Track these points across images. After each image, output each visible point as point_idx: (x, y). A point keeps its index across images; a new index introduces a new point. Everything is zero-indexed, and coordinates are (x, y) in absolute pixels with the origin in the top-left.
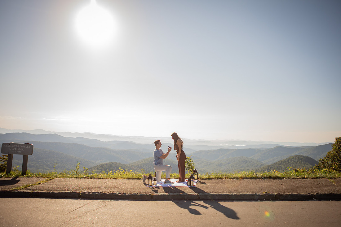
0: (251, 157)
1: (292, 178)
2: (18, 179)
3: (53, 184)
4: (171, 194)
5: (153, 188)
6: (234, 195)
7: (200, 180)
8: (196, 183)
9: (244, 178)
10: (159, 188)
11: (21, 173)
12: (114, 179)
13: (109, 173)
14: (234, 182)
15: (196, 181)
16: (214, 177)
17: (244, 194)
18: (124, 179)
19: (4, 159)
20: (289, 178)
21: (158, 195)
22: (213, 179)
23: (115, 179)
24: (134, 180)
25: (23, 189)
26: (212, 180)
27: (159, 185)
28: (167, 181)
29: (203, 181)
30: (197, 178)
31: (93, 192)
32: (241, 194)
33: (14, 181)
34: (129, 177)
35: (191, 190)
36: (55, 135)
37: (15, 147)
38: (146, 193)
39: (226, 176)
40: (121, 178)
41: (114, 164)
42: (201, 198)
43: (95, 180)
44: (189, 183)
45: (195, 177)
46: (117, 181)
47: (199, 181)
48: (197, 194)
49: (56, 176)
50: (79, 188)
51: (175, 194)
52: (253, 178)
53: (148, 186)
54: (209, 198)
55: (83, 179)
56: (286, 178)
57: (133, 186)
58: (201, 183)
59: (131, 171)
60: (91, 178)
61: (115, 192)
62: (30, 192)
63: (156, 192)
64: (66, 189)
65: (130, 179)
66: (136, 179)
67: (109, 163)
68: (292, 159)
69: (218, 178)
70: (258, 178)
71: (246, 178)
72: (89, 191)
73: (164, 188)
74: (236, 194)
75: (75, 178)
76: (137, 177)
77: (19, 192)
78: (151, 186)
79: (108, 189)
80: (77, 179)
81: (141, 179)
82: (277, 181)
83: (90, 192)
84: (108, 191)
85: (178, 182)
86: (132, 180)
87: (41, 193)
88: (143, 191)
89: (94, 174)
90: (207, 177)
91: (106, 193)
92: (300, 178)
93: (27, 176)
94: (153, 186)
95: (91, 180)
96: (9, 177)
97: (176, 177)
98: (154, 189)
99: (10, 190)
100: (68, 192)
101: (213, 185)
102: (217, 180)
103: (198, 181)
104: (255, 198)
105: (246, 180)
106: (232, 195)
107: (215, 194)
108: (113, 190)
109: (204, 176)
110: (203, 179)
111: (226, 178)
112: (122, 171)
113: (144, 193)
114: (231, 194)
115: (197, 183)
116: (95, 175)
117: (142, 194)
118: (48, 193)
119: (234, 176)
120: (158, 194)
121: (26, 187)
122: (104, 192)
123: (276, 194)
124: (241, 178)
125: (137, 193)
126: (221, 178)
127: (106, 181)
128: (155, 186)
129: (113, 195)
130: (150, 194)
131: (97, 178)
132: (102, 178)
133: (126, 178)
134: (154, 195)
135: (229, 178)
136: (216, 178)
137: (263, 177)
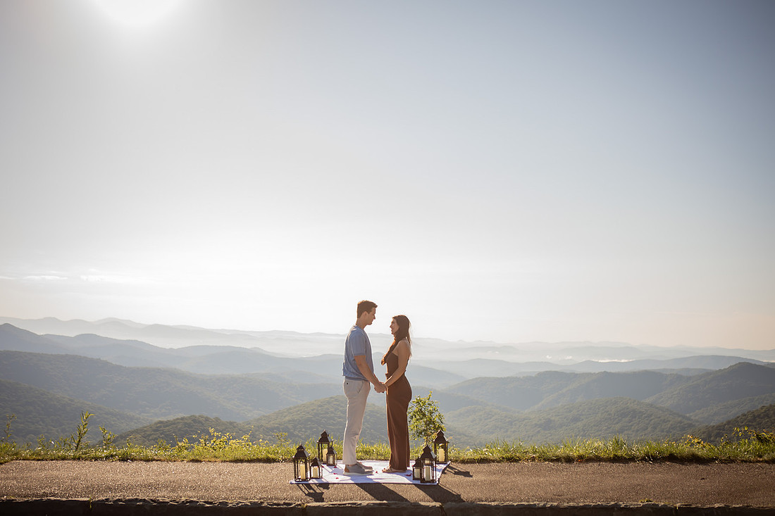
0: (649, 400)
1: (742, 461)
3: (7, 479)
5: (309, 486)
7: (453, 465)
8: (439, 474)
9: (590, 460)
10: (328, 488)
12: (193, 461)
13: (180, 444)
14: (557, 470)
15: (441, 467)
16: (497, 456)
17: (581, 505)
18: (225, 461)
20: (732, 461)
21: (323, 508)
22: (493, 461)
23: (197, 461)
24: (252, 464)
26: (492, 464)
27: (326, 478)
28: (354, 468)
29: (461, 466)
30: (446, 460)
31: (129, 500)
32: (571, 504)
34: (239, 455)
35: (422, 493)
38: (287, 501)
39: (535, 452)
40: (213, 460)
41: (200, 422)
43: (134, 464)
44: (417, 471)
45: (441, 454)
46: (203, 467)
47: (452, 468)
48: (438, 504)
49: (16, 454)
50: (88, 487)
52: (616, 459)
53: (293, 482)
55: (98, 463)
56: (722, 461)
57: (250, 481)
58: (456, 473)
59: (245, 437)
60: (124, 459)
61: (195, 499)
64: (47, 490)
65: (242, 461)
66: (259, 460)
67: (182, 419)
69: (511, 460)
70: (633, 459)
71: (597, 459)
72: (118, 496)
75: (74, 459)
76: (263, 455)
78: (304, 480)
79: (173, 490)
80: (81, 463)
82: (692, 468)
83: (119, 500)
84: (174, 495)
85: (387, 472)
86: (248, 464)
88: (279, 495)
89: (131, 447)
90: (477, 457)
91: (167, 500)
92: (766, 462)
94: (311, 482)
95: (124, 465)
97: (382, 455)
98: (311, 491)
100: (52, 498)
101: (493, 478)
102: (506, 465)
103: (448, 466)
105: (596, 464)
107: (493, 504)
108: (190, 494)
109: (469, 454)
110: (463, 462)
111: (533, 459)
112: (218, 437)
113: (282, 502)
115: (443, 472)
116: (134, 451)
117: (275, 504)
119: (560, 452)
120: (324, 503)
122: (161, 499)
123: (678, 505)
124: (582, 459)
125: (262, 503)
126: (520, 460)
127: (170, 469)
128: (315, 481)
129: (190, 508)
130: (300, 505)
131: (141, 460)
132: (155, 457)
133: (231, 458)
134: (310, 506)
135: (544, 459)
136: (503, 458)
137: (649, 457)
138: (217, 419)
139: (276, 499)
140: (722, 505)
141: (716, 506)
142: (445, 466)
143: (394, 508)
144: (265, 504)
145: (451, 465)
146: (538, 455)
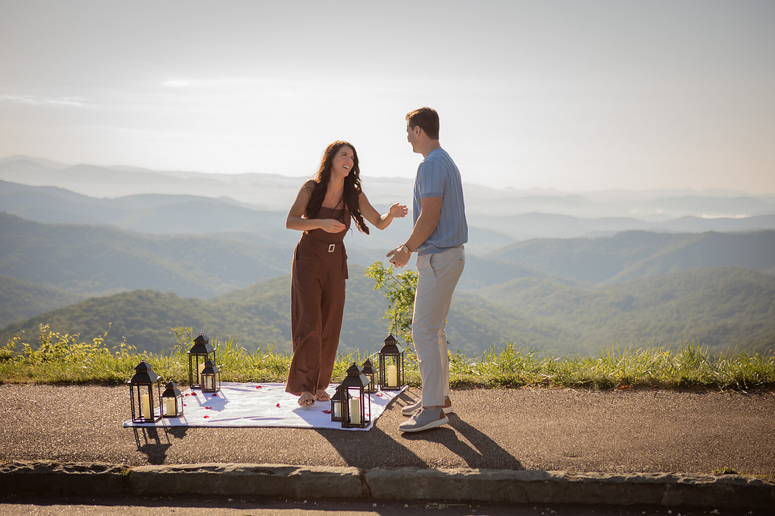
5: (152, 432)
7: (411, 393)
8: (379, 410)
10: (183, 436)
14: (583, 404)
17: (607, 476)
18: (41, 383)
21: (156, 475)
22: (480, 386)
24: (85, 388)
26: (477, 391)
38: (99, 462)
39: (552, 371)
40: (23, 380)
42: (376, 494)
45: (391, 373)
47: (407, 398)
48: (355, 471)
52: (686, 386)
54: (420, 494)
65: (67, 383)
66: (96, 382)
69: (509, 384)
70: (713, 386)
71: (652, 385)
78: (149, 420)
81: (121, 382)
94: (161, 423)
98: (152, 442)
102: (499, 392)
103: (401, 394)
104: (664, 502)
105: (650, 394)
111: (546, 383)
113: (89, 464)
115: (390, 407)
117: (77, 468)
119: (595, 371)
120: (161, 467)
124: (629, 385)
125: (54, 465)
126: (524, 385)
128: (167, 422)
130: (119, 470)
133: (53, 376)
134: (135, 473)
135: (564, 384)
136: (496, 381)
137: (741, 383)
142: (395, 395)
143: (280, 477)
144: (59, 468)
145: (407, 393)
146: (555, 376)
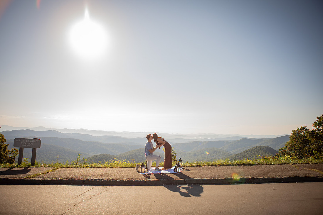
0: (220, 148)
1: (262, 165)
2: (29, 169)
4: (162, 179)
5: (145, 174)
6: (215, 179)
7: (184, 168)
8: (181, 170)
9: (221, 165)
10: (151, 175)
11: (30, 164)
12: (111, 167)
13: (106, 163)
14: (213, 168)
15: (181, 168)
16: (196, 165)
17: (223, 178)
18: (120, 168)
19: (12, 152)
20: (259, 165)
21: (151, 181)
22: (195, 166)
25: (34, 177)
27: (150, 172)
28: (157, 169)
30: (182, 166)
31: (95, 179)
32: (221, 178)
33: (26, 171)
34: (123, 166)
36: (54, 132)
37: (26, 142)
38: (140, 179)
40: (116, 167)
41: (105, 156)
42: (187, 183)
43: (95, 168)
44: (176, 170)
45: (180, 164)
46: (114, 169)
47: (184, 169)
48: (183, 179)
49: (61, 166)
50: (83, 176)
51: (165, 179)
52: (228, 165)
53: (141, 173)
54: (194, 182)
55: (84, 168)
56: (257, 165)
57: (128, 174)
58: (185, 170)
59: (124, 161)
60: (91, 167)
61: (114, 179)
62: (41, 180)
63: (149, 178)
64: (71, 177)
65: (125, 167)
66: (129, 167)
68: (256, 149)
69: (200, 166)
70: (233, 165)
71: (223, 165)
72: (92, 178)
73: (155, 174)
74: (216, 178)
75: (77, 167)
76: (130, 166)
77: (32, 180)
78: (143, 173)
79: (107, 176)
80: (80, 168)
81: (134, 167)
82: (249, 167)
84: (107, 178)
86: (126, 168)
87: (50, 180)
88: (137, 177)
90: (190, 165)
92: (268, 165)
93: (36, 166)
94: (145, 173)
95: (92, 169)
96: (21, 167)
98: (146, 176)
99: (23, 178)
100: (73, 179)
101: (196, 171)
102: (199, 167)
104: (233, 182)
105: (223, 167)
106: (213, 180)
107: (199, 179)
108: (112, 177)
109: (187, 165)
110: (187, 167)
111: (206, 166)
112: (117, 161)
114: (213, 178)
116: (94, 165)
118: (56, 180)
119: (213, 163)
121: (37, 175)
122: (104, 179)
123: (250, 178)
124: (219, 165)
126: (202, 166)
127: (105, 170)
128: (147, 173)
129: (113, 181)
130: (144, 180)
131: (96, 167)
132: (100, 167)
134: (147, 180)
135: (209, 165)
138: (109, 155)
139: (137, 179)
140: (262, 177)
141: (261, 177)
144: (134, 180)
146: (207, 164)
